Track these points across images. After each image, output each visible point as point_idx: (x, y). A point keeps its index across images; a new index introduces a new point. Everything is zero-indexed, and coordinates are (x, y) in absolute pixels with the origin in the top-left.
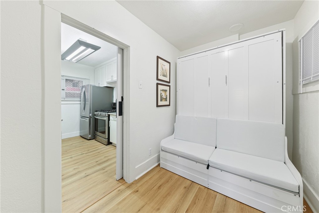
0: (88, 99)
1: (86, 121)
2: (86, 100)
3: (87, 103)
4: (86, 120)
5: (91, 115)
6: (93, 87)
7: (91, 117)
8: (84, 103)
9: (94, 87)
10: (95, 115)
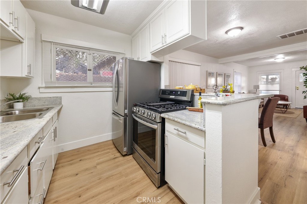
0: (122, 84)
1: (119, 121)
2: (120, 85)
3: (121, 89)
4: (120, 119)
5: (126, 111)
6: (129, 62)
7: (127, 116)
8: (117, 90)
9: (132, 61)
10: (133, 112)
